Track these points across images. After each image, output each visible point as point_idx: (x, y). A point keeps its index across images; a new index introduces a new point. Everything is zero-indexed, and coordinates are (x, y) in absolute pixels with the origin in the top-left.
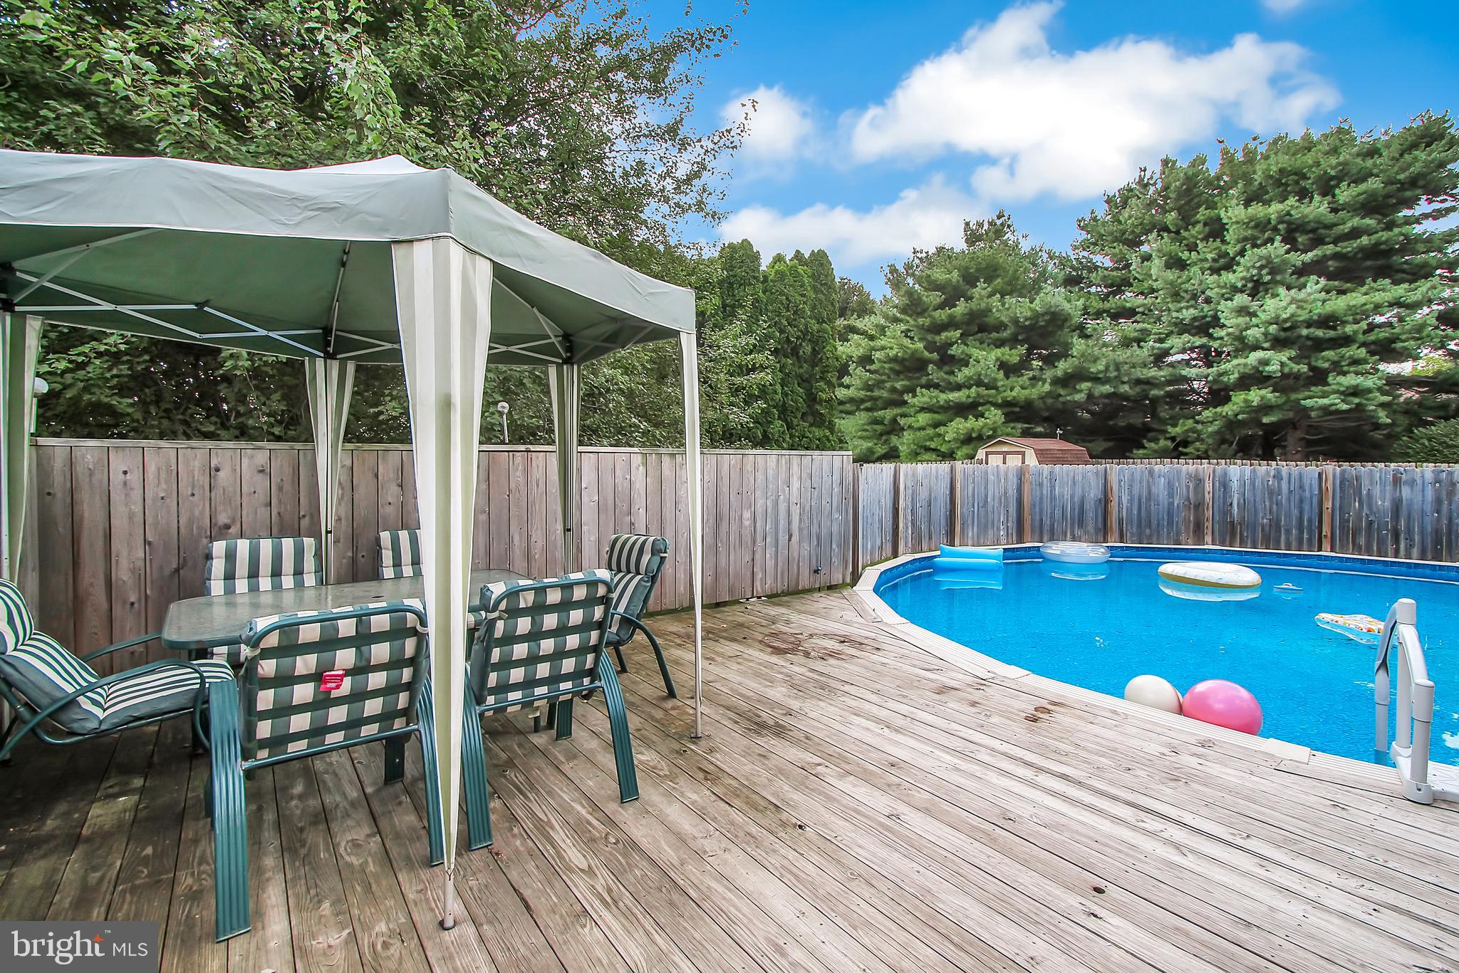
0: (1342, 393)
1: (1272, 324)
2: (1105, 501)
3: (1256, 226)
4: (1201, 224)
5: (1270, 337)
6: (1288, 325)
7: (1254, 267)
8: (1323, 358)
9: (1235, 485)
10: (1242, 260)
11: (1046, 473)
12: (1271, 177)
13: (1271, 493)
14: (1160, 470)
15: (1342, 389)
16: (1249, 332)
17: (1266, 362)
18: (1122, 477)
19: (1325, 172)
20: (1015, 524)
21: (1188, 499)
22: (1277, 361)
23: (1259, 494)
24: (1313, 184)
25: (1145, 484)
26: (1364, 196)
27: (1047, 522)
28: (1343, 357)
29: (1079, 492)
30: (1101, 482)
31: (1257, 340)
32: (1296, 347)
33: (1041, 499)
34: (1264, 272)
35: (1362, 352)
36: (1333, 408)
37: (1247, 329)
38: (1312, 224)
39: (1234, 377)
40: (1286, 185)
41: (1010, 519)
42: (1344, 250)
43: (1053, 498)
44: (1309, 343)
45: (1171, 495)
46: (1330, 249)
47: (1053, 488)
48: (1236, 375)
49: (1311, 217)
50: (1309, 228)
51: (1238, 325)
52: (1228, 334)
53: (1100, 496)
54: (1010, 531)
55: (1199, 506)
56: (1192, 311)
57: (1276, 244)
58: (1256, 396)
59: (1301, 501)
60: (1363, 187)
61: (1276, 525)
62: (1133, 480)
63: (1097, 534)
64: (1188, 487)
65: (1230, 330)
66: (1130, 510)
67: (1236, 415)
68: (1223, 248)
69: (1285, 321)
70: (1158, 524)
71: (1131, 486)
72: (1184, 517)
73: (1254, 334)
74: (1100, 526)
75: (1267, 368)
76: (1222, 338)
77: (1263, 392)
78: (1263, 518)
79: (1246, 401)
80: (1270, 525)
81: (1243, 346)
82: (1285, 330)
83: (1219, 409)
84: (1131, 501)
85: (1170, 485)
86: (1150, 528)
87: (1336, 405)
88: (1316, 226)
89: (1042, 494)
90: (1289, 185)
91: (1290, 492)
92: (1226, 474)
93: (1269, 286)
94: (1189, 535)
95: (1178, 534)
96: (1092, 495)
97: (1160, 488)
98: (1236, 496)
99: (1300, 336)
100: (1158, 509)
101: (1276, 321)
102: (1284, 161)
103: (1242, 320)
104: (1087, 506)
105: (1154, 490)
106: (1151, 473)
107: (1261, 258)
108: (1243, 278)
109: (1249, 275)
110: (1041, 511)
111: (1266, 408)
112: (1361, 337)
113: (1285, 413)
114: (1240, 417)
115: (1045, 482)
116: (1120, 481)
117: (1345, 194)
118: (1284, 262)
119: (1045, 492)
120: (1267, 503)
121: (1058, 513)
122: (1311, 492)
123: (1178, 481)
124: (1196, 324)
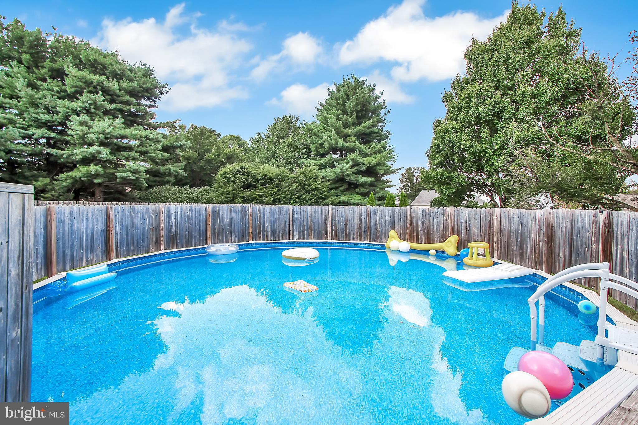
0: (131, 172)
1: (100, 134)
2: (108, 231)
3: (85, 82)
4: (47, 69)
5: (99, 140)
6: (109, 136)
7: (87, 102)
8: (121, 155)
9: (173, 216)
10: (80, 97)
11: (67, 213)
12: (90, 61)
13: (188, 219)
14: (138, 208)
15: (132, 170)
16: (88, 135)
17: (99, 153)
18: (117, 214)
19: (115, 70)
20: (43, 260)
21: (152, 225)
22: (105, 153)
23: (183, 219)
24: (110, 73)
25: (130, 217)
26: (131, 88)
27: (68, 252)
28: (129, 156)
29: (91, 226)
30: (104, 217)
31: (93, 141)
32: (110, 147)
33: (64, 234)
34: (92, 107)
35: (137, 155)
36: (128, 178)
37: (87, 134)
38: (112, 92)
39: (79, 158)
40: (96, 68)
41: (39, 256)
42: (124, 109)
43: (72, 232)
44: (116, 147)
45: (144, 223)
46: (119, 106)
47: (72, 224)
48: (80, 157)
49: (112, 88)
50: (110, 93)
51: (82, 131)
52: (76, 134)
53: (104, 228)
54: (39, 267)
55: (157, 228)
56: (47, 116)
57: (99, 95)
58: (93, 168)
59: (200, 222)
60: (131, 84)
61: (190, 234)
62: (123, 215)
63: (102, 255)
64: (152, 218)
65: (78, 132)
66: (121, 235)
67: (80, 178)
68: (63, 87)
69: (108, 134)
70: (138, 242)
71: (122, 219)
72: (151, 235)
73: (92, 137)
74: (104, 249)
75: (100, 156)
76: (72, 136)
77: (97, 167)
78: (185, 232)
79: (87, 171)
80: (188, 235)
81: (84, 142)
82: (106, 138)
83: (70, 174)
84: (122, 229)
85: (143, 217)
86: (133, 246)
87: (130, 177)
88: (113, 93)
89: (64, 230)
90: (98, 69)
91: (196, 217)
92: (169, 209)
93: (93, 115)
94: (153, 247)
95: (148, 246)
96: (99, 228)
97: (138, 221)
98: (174, 221)
99: (112, 143)
100: (137, 232)
101: (103, 133)
102: (96, 56)
103: (84, 128)
104: (96, 236)
105: (135, 220)
106: (133, 210)
107: (90, 99)
108: (80, 107)
109: (84, 106)
110: (64, 244)
111: (97, 175)
112: (136, 149)
113: (104, 178)
114: (83, 179)
115: (66, 219)
116: (116, 216)
117: (125, 84)
118: (102, 106)
119: (66, 229)
120: (187, 224)
121: (76, 244)
122: (203, 217)
123: (147, 214)
124: (49, 124)
